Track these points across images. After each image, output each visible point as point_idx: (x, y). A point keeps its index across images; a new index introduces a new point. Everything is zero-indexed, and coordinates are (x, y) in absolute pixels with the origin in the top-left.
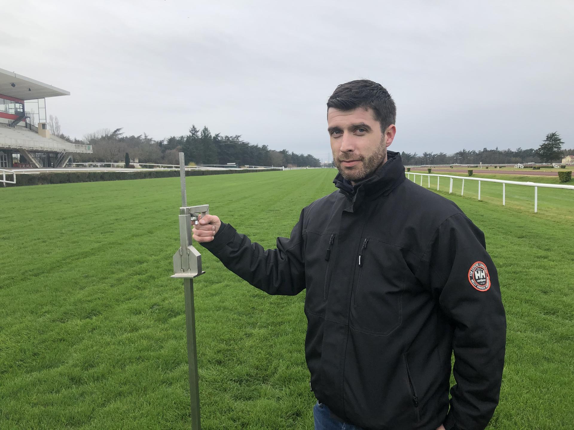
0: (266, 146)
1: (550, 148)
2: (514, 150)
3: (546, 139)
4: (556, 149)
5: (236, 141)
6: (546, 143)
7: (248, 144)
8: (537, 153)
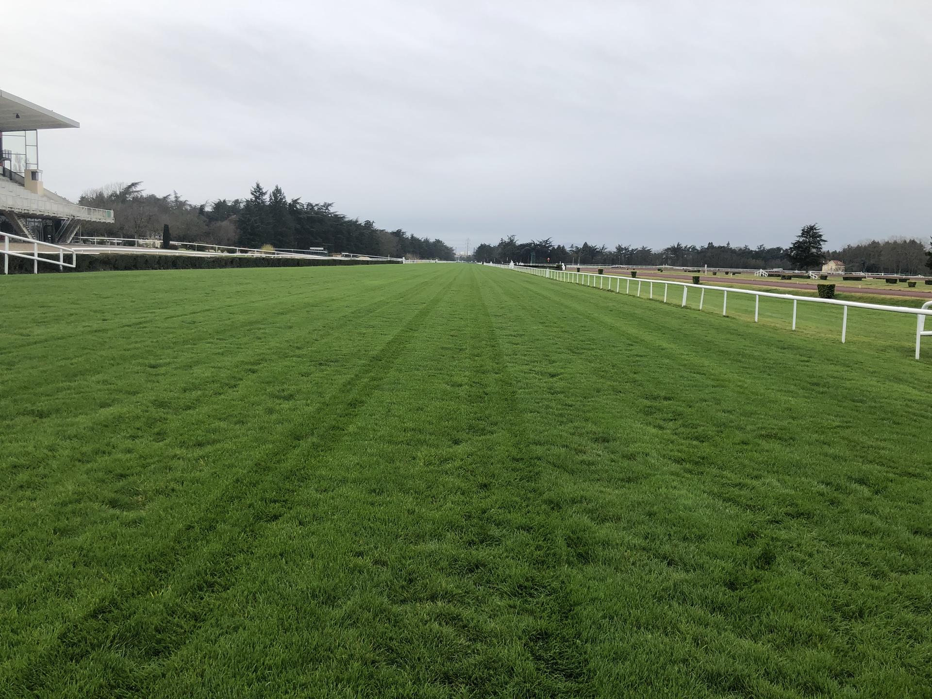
0: (372, 222)
1: (806, 248)
2: (753, 248)
3: (800, 235)
4: (814, 250)
5: (325, 212)
6: (801, 240)
7: (344, 217)
8: (787, 255)
